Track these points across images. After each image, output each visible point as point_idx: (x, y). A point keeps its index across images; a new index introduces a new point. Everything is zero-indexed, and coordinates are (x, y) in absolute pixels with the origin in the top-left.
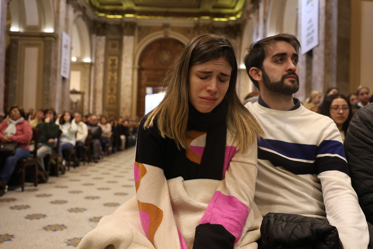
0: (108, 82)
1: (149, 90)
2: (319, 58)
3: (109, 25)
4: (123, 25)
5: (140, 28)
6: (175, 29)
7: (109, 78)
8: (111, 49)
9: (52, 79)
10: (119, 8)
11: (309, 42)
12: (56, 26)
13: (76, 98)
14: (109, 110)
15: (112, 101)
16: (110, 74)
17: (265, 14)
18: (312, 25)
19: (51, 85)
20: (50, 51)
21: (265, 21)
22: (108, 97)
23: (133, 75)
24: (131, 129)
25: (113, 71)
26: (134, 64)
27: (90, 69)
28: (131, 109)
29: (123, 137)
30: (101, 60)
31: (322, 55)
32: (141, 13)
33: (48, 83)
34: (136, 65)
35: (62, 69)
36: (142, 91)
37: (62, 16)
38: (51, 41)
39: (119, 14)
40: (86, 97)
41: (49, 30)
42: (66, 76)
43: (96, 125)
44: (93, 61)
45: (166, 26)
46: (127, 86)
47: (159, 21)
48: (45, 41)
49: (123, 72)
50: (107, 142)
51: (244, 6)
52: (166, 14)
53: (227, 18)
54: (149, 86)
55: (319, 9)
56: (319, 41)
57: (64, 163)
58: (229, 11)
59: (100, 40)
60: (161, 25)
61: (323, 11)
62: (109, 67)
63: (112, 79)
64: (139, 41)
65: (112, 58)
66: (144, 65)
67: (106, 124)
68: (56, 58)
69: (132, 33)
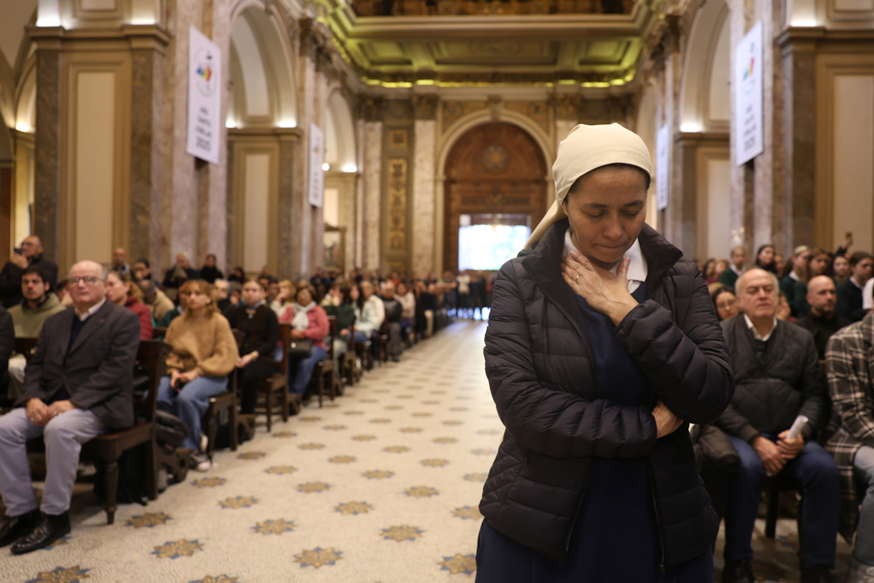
0: (389, 207)
1: (465, 219)
2: (765, 175)
3: (388, 101)
4: (415, 100)
5: (446, 105)
6: (510, 105)
7: (391, 199)
8: (392, 146)
9: (294, 209)
10: (406, 68)
11: (749, 145)
12: (300, 114)
13: (331, 239)
14: (391, 259)
15: (396, 243)
16: (391, 192)
17: (677, 81)
18: (752, 117)
19: (293, 220)
20: (290, 161)
21: (676, 95)
22: (390, 235)
23: (435, 192)
24: (441, 298)
25: (397, 186)
26: (436, 172)
27: (356, 184)
28: (434, 257)
29: (429, 314)
30: (376, 166)
31: (769, 171)
32: (447, 77)
33: (289, 217)
34: (441, 175)
35: (312, 191)
36: (453, 222)
37: (309, 95)
38: (292, 142)
39: (405, 81)
40: (349, 237)
41: (286, 122)
42: (317, 203)
43: (391, 299)
44: (361, 169)
45: (493, 100)
46: (425, 214)
47: (482, 90)
48: (280, 142)
49: (417, 187)
50: (408, 325)
51: (639, 61)
52: (494, 78)
53: (608, 81)
54: (465, 212)
55: (763, 91)
56: (764, 145)
57: (358, 363)
58: (612, 68)
59: (372, 129)
60: (485, 98)
61: (769, 95)
62: (390, 179)
63: (397, 200)
64: (444, 130)
65: (396, 162)
66: (454, 173)
67: (404, 294)
68: (301, 173)
69: (431, 116)
